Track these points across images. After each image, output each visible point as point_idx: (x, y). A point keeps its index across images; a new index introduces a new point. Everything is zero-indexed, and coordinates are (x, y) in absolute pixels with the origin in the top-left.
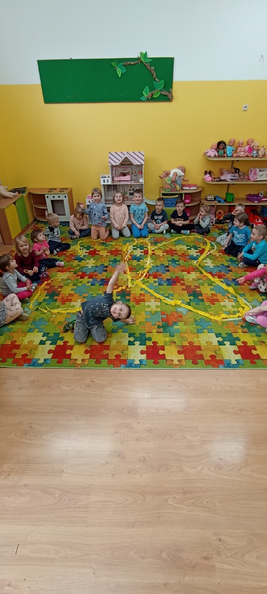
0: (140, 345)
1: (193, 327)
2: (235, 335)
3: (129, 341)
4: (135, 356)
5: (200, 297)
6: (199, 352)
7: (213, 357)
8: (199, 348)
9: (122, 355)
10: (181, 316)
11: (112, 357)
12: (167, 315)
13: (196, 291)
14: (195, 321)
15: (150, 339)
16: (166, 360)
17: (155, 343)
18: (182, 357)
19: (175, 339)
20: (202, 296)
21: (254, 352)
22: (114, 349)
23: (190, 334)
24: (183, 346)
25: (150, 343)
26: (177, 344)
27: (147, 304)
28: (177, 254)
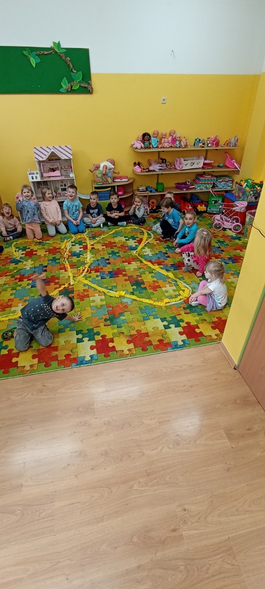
0: (89, 340)
1: (139, 316)
2: (179, 318)
3: (77, 339)
4: (85, 353)
5: (142, 286)
6: (147, 339)
7: (160, 341)
8: (147, 335)
9: (72, 354)
10: (126, 307)
11: (62, 357)
12: (113, 308)
13: (138, 281)
14: (141, 309)
15: (98, 333)
16: (117, 351)
17: (104, 337)
18: (131, 346)
19: (123, 329)
20: (144, 284)
21: (197, 331)
22: (63, 349)
23: (137, 322)
24: (131, 336)
25: (98, 338)
26: (125, 334)
27: (91, 298)
28: (116, 246)
